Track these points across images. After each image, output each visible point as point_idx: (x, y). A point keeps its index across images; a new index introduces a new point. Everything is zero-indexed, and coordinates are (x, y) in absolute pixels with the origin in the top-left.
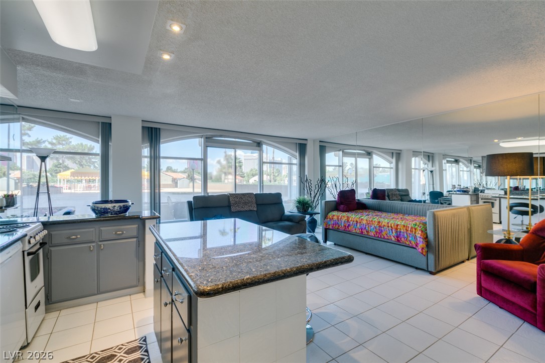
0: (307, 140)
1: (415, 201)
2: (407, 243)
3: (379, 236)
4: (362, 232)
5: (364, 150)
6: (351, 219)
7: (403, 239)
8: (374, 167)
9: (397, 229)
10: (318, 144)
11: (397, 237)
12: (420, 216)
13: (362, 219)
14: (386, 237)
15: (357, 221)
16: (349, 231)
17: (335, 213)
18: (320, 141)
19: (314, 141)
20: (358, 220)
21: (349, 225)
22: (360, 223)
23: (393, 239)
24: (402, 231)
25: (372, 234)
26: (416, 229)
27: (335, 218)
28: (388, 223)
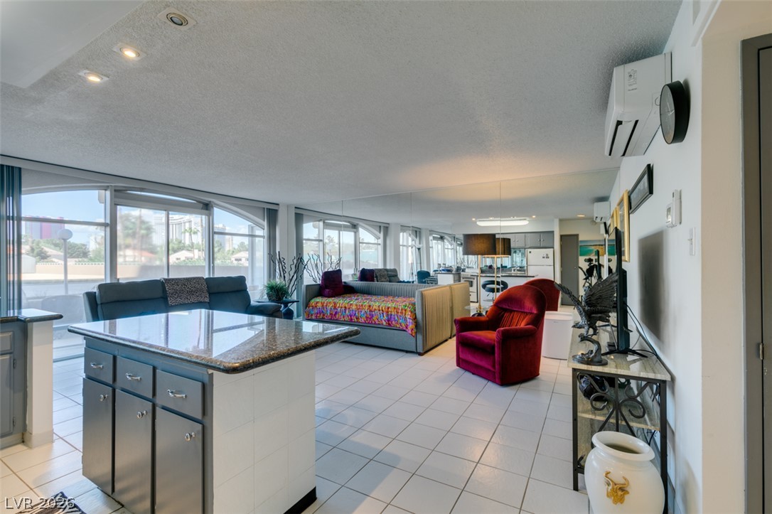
0: (278, 204)
1: (404, 282)
2: (398, 326)
3: (370, 322)
4: (351, 319)
5: (349, 222)
6: (338, 305)
7: (394, 322)
8: (360, 243)
9: (387, 312)
10: (293, 212)
11: (388, 321)
12: (409, 297)
13: (351, 304)
14: (377, 322)
15: (345, 307)
16: (337, 320)
17: (319, 299)
18: (296, 208)
19: (288, 206)
20: (346, 305)
21: (336, 313)
22: (349, 308)
23: (384, 323)
24: (393, 313)
25: (362, 320)
26: (405, 310)
27: (319, 305)
28: (379, 306)
